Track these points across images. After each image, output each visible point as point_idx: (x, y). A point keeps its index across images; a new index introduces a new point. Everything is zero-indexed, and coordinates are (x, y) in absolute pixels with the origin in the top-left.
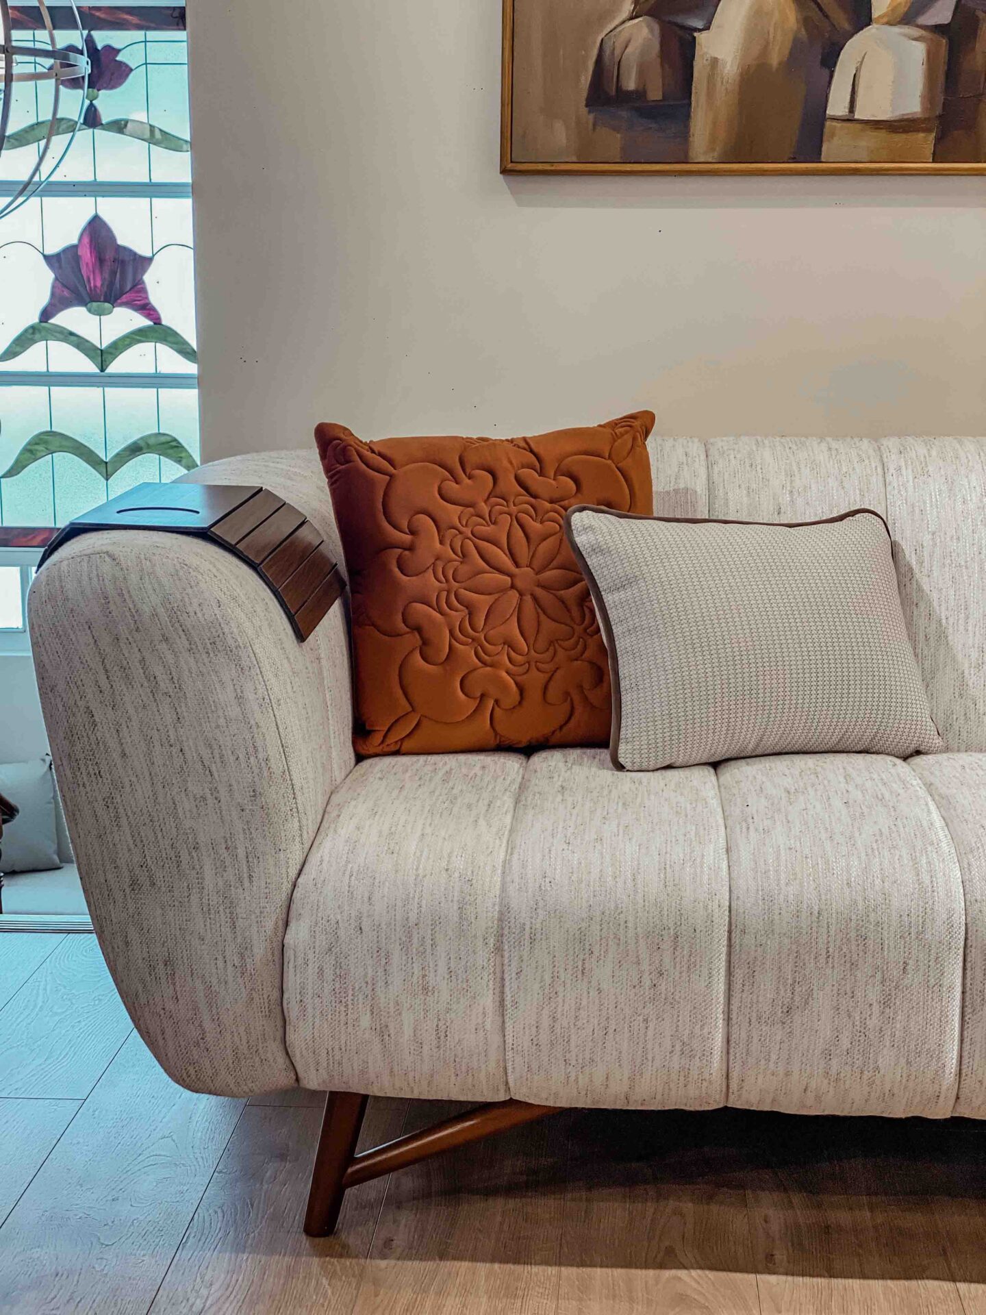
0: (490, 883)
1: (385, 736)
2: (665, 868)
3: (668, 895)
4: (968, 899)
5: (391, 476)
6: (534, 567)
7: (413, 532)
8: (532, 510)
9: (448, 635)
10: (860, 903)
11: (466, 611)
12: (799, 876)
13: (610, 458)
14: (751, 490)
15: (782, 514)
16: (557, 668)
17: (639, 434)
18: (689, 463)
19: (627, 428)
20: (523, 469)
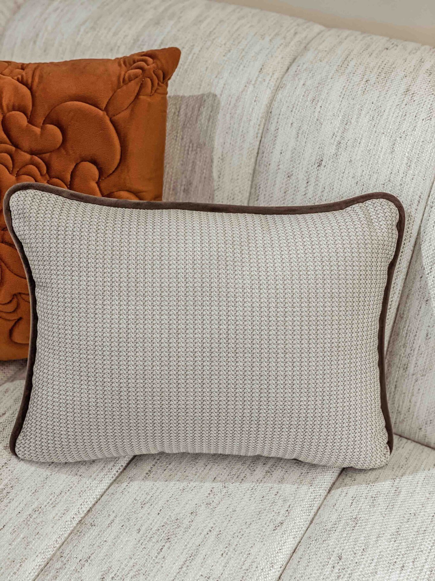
8: (11, 163)
13: (106, 110)
14: (301, 132)
15: (322, 167)
16: (21, 319)
17: (151, 80)
18: (258, 82)
19: (139, 71)
20: (13, 112)
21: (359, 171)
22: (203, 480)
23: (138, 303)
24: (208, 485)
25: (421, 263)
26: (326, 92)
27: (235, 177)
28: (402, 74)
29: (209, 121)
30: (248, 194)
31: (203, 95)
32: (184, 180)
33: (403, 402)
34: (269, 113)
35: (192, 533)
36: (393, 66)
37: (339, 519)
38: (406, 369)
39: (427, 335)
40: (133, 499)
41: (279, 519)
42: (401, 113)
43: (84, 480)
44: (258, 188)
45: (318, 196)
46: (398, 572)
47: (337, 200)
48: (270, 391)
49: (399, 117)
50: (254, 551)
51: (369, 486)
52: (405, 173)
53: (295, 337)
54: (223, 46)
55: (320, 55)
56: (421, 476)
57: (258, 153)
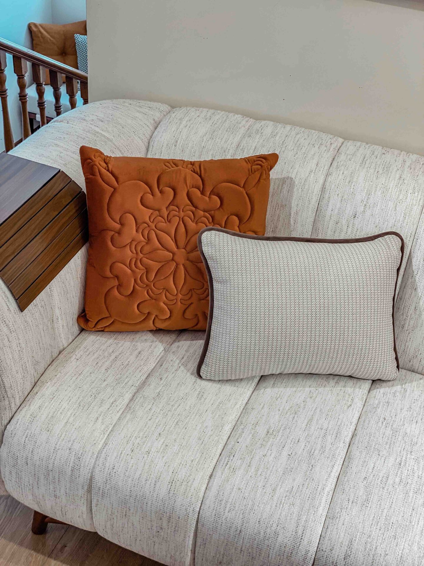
0: (88, 461)
1: (96, 324)
2: (172, 483)
3: (169, 498)
4: (320, 547)
5: (115, 189)
6: (187, 249)
7: (122, 224)
8: (193, 216)
9: (133, 281)
10: (262, 533)
11: (145, 270)
12: (237, 508)
13: (244, 187)
14: (343, 199)
15: (356, 218)
16: (192, 303)
17: (265, 171)
18: (316, 171)
19: (259, 167)
20: (193, 189)
21: (378, 220)
22: (304, 387)
23: (278, 289)
24: (307, 389)
25: (412, 268)
26: (356, 178)
27: (304, 223)
28: (396, 169)
29: (288, 193)
30: (311, 233)
31: (284, 178)
32: (272, 225)
33: (401, 346)
34: (323, 189)
35: (307, 410)
36: (390, 164)
37: (379, 403)
38: (403, 327)
39: (415, 308)
40: (270, 397)
41: (349, 403)
42: (398, 190)
43: (240, 389)
44: (317, 230)
45: (354, 234)
46: (415, 424)
47: (365, 236)
48: (345, 335)
49: (398, 192)
50: (340, 417)
51: (390, 388)
52: (403, 221)
53: (357, 306)
54: (292, 151)
55: (349, 157)
56: (415, 384)
57: (317, 210)
